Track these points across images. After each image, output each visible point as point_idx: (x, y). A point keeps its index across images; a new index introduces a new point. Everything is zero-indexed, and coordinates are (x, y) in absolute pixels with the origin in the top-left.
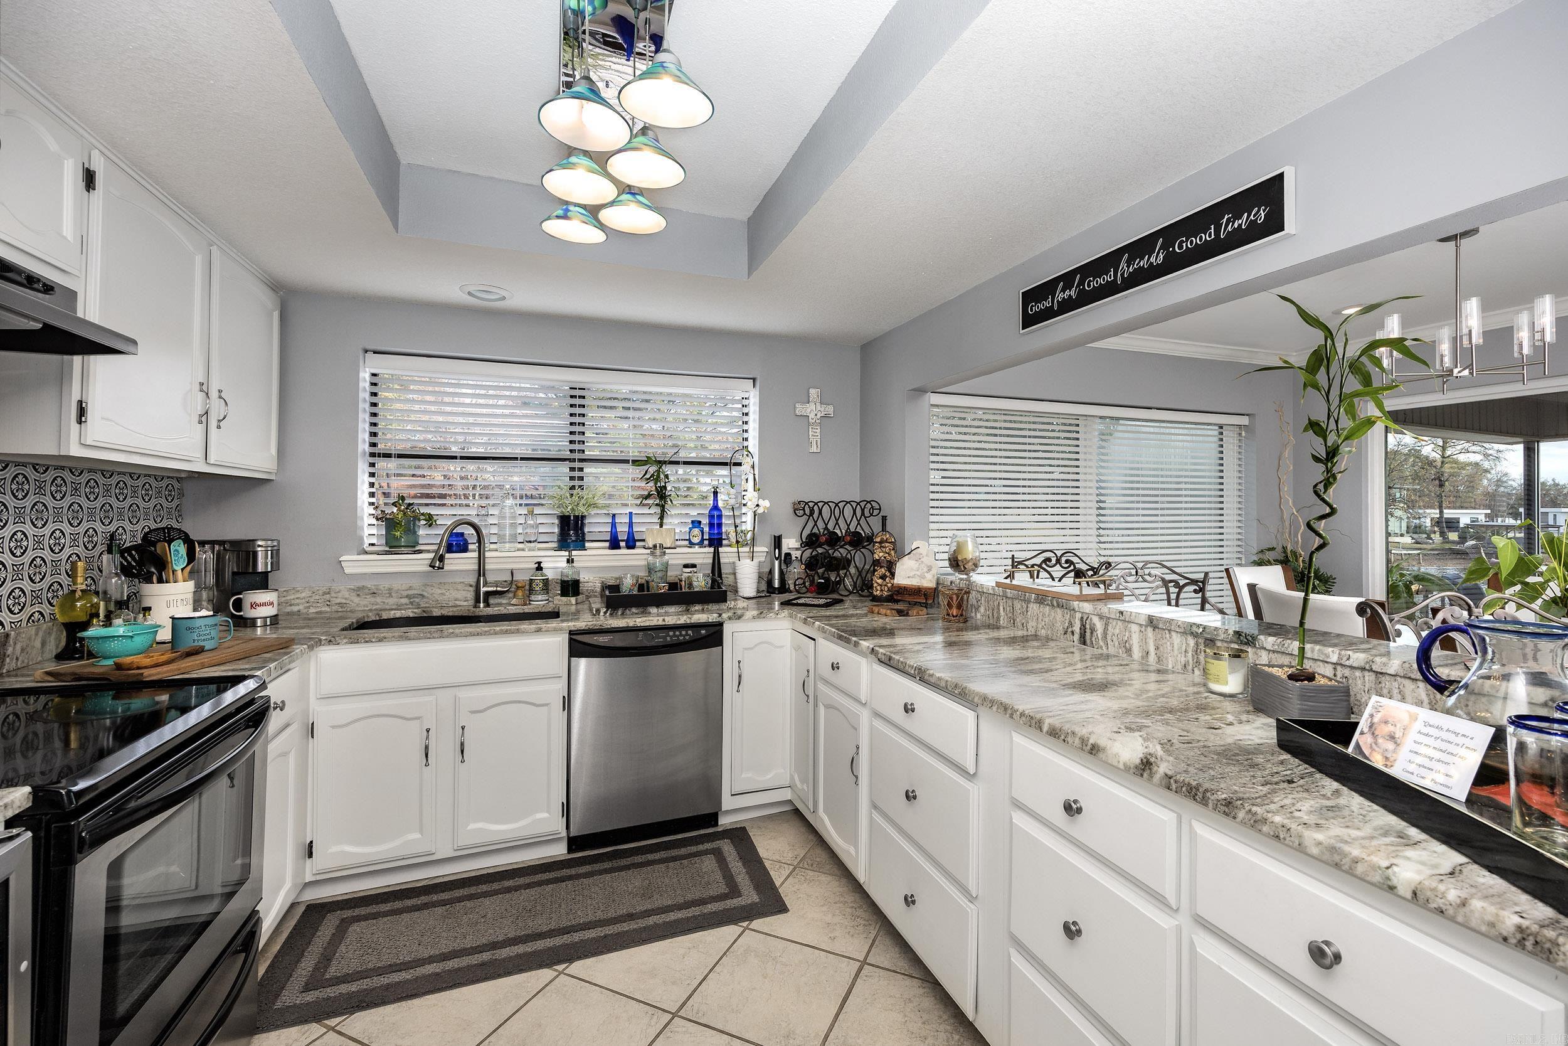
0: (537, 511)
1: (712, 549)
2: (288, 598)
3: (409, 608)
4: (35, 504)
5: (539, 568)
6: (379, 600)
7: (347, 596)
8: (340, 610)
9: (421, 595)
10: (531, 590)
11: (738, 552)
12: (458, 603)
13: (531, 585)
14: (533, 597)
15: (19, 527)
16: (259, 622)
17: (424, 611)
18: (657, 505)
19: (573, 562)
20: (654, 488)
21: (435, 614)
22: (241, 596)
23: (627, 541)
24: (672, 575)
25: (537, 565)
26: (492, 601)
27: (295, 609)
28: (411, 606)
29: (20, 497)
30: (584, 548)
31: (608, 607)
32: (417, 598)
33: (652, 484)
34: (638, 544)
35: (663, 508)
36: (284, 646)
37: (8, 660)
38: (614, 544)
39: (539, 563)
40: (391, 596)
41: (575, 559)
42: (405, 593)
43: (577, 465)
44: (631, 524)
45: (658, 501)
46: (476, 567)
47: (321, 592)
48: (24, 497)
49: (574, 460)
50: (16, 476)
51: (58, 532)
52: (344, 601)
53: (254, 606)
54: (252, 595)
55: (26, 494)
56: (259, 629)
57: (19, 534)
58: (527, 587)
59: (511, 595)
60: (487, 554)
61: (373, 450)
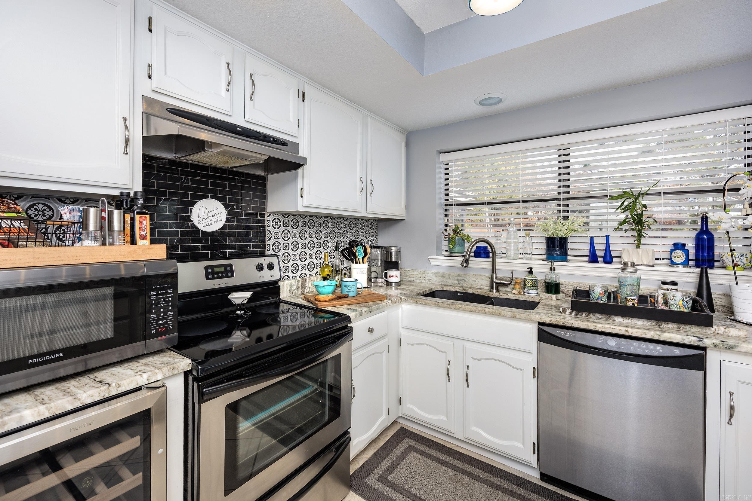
0: (531, 233)
1: (698, 270)
2: (410, 274)
3: (458, 286)
4: (317, 231)
5: (531, 272)
6: (445, 280)
7: (431, 276)
8: (429, 282)
9: (464, 280)
10: (525, 287)
11: (735, 275)
12: (482, 287)
13: (525, 282)
14: (526, 290)
15: (311, 239)
16: (393, 284)
17: (464, 289)
18: (633, 229)
19: (554, 270)
20: (630, 216)
21: (469, 292)
22: (387, 272)
23: (604, 257)
24: (645, 289)
25: (529, 270)
26: (501, 289)
27: (412, 279)
28: (459, 285)
29: (311, 228)
30: (566, 260)
31: (573, 309)
32: (462, 281)
33: (628, 213)
34: (614, 260)
35: (640, 231)
36: (381, 299)
37: (306, 288)
38: (593, 258)
39: (531, 269)
40: (450, 278)
41: (556, 267)
42: (456, 278)
43: (562, 202)
44: (607, 244)
45: (634, 227)
46: (490, 267)
47: (421, 273)
48: (313, 228)
49: (560, 199)
50: (309, 220)
51: (326, 241)
52: (430, 278)
53: (390, 276)
54: (390, 272)
55: (314, 227)
56: (393, 287)
57: (311, 242)
58: (523, 283)
59: (512, 286)
60: (497, 260)
61: (446, 203)
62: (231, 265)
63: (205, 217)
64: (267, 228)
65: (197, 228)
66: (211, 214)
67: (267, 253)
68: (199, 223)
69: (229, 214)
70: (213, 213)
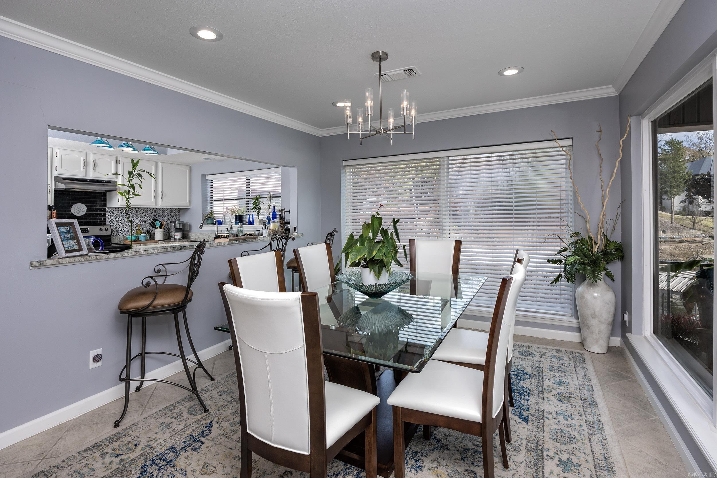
5: (228, 230)
23: (252, 223)
35: (258, 212)
38: (249, 224)
42: (208, 235)
44: (253, 218)
45: (256, 210)
52: (199, 236)
61: (211, 199)
62: (87, 228)
63: (77, 210)
64: (107, 214)
65: (73, 214)
66: (79, 209)
67: (107, 224)
68: (75, 213)
69: (88, 209)
70: (81, 209)
